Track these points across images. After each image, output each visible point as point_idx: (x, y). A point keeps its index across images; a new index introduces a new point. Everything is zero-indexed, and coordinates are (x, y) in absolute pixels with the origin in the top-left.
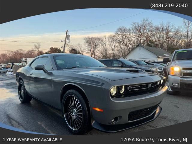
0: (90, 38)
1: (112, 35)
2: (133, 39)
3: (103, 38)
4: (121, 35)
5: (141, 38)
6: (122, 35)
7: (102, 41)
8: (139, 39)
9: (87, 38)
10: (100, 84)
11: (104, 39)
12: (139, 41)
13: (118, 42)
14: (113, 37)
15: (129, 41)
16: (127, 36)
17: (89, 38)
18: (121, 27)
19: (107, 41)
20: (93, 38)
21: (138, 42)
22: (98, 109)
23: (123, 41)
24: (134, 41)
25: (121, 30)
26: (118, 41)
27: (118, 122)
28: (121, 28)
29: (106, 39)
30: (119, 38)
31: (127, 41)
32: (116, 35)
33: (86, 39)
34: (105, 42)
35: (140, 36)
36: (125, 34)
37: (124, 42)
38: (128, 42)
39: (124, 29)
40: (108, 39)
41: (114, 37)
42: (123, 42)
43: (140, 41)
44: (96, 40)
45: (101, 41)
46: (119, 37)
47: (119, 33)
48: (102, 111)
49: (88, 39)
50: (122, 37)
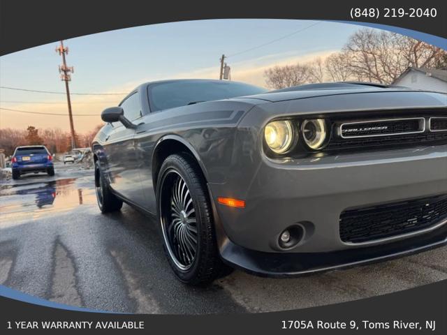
0: (281, 69)
1: (337, 56)
2: (395, 57)
3: (312, 66)
4: (361, 53)
5: (418, 54)
6: (363, 51)
7: (311, 73)
8: (413, 57)
9: (273, 70)
10: (232, 117)
11: (317, 67)
12: (413, 63)
13: (353, 71)
14: (339, 60)
15: (384, 64)
16: (379, 53)
17: (278, 71)
18: (360, 31)
19: (325, 71)
20: (288, 69)
21: (411, 64)
22: (231, 203)
23: (368, 66)
24: (398, 63)
25: (360, 38)
26: (353, 68)
27: (304, 244)
28: (358, 33)
29: (322, 67)
30: (355, 59)
31: (379, 65)
32: (347, 54)
33: (271, 73)
34: (319, 73)
35: (416, 47)
36: (371, 46)
37: (369, 70)
38: (380, 68)
39: (369, 36)
40: (328, 66)
41: (341, 58)
42: (367, 68)
43: (416, 61)
44: (295, 72)
45: (307, 72)
46: (357, 58)
47: (356, 47)
48: (242, 204)
49: (275, 73)
50: (365, 56)
